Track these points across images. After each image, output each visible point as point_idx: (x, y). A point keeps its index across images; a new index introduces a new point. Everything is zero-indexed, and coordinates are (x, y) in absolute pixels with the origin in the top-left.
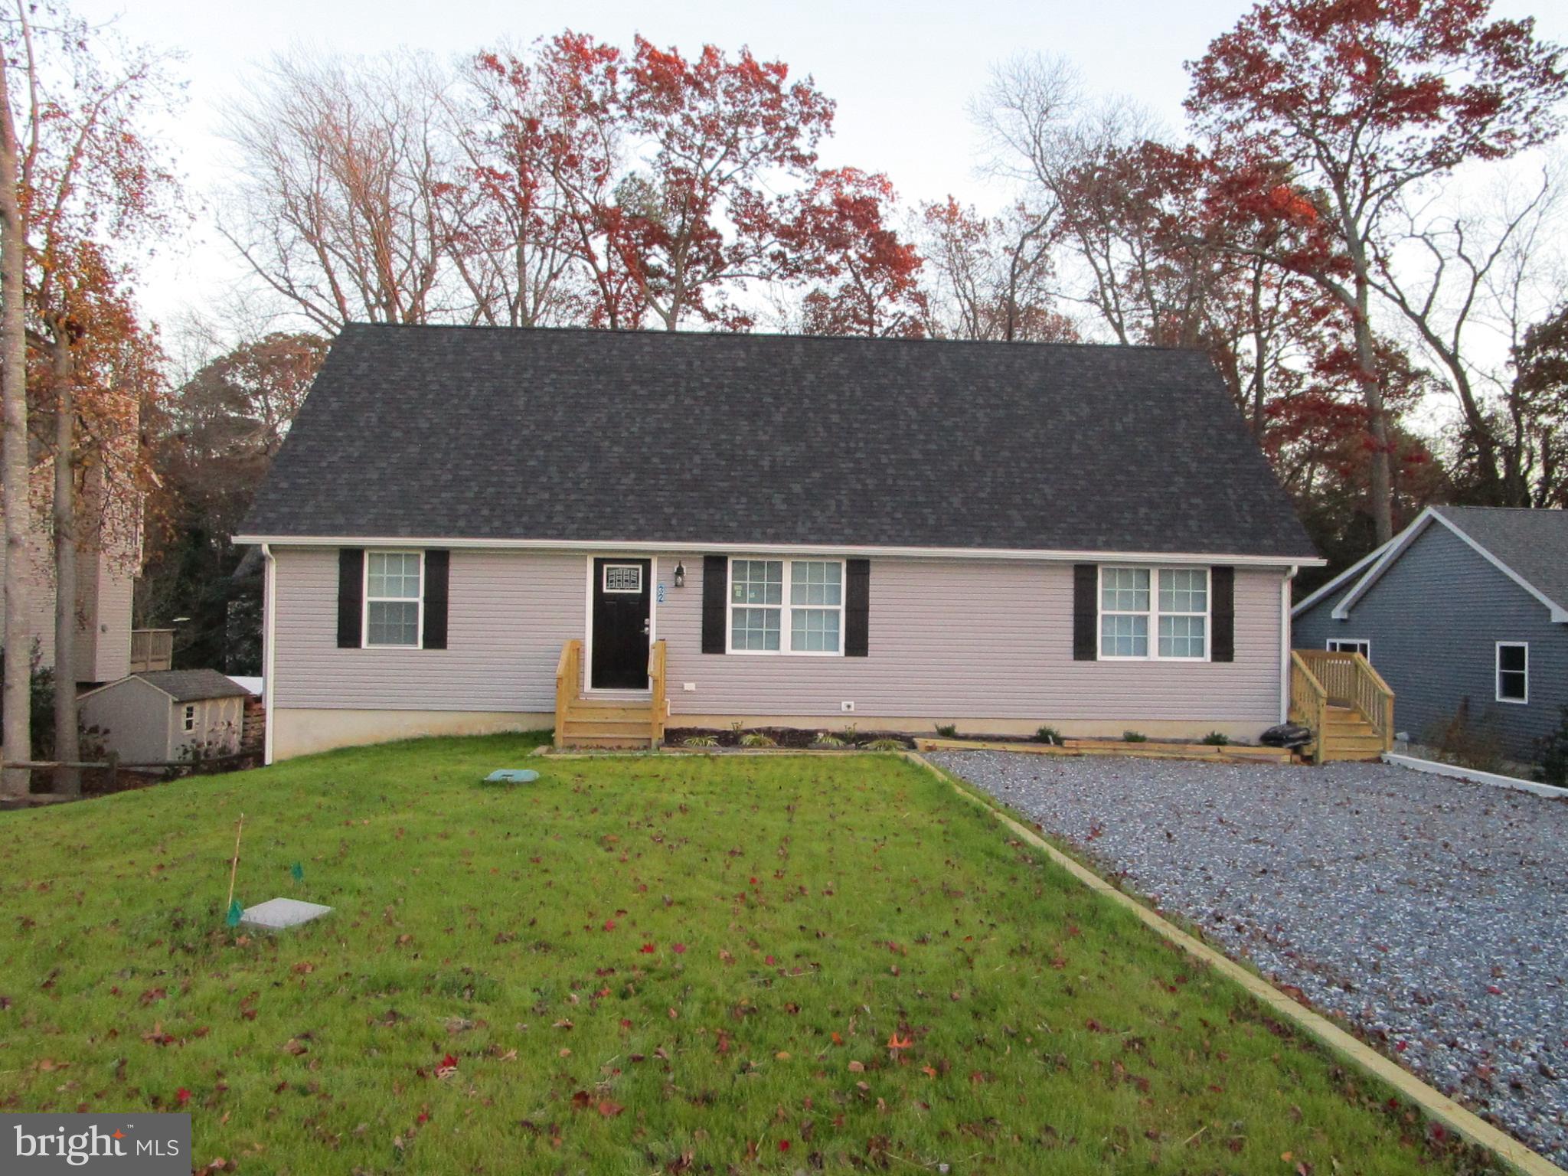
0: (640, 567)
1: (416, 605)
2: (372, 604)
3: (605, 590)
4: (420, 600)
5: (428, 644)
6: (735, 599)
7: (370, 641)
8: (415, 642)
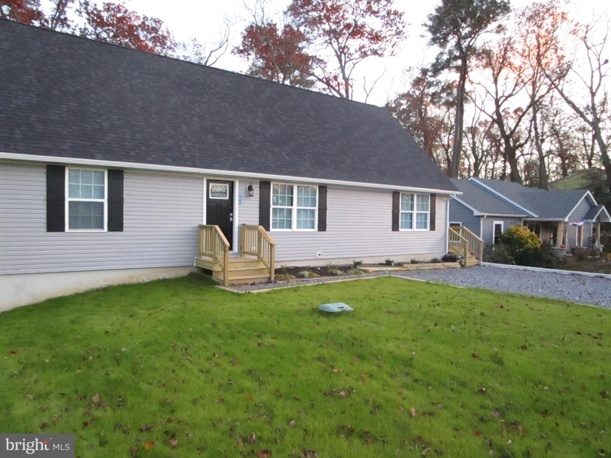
0: (228, 185)
1: (102, 204)
2: (70, 202)
3: (211, 197)
4: (105, 201)
5: (110, 229)
6: (274, 204)
7: (70, 227)
8: (102, 227)
